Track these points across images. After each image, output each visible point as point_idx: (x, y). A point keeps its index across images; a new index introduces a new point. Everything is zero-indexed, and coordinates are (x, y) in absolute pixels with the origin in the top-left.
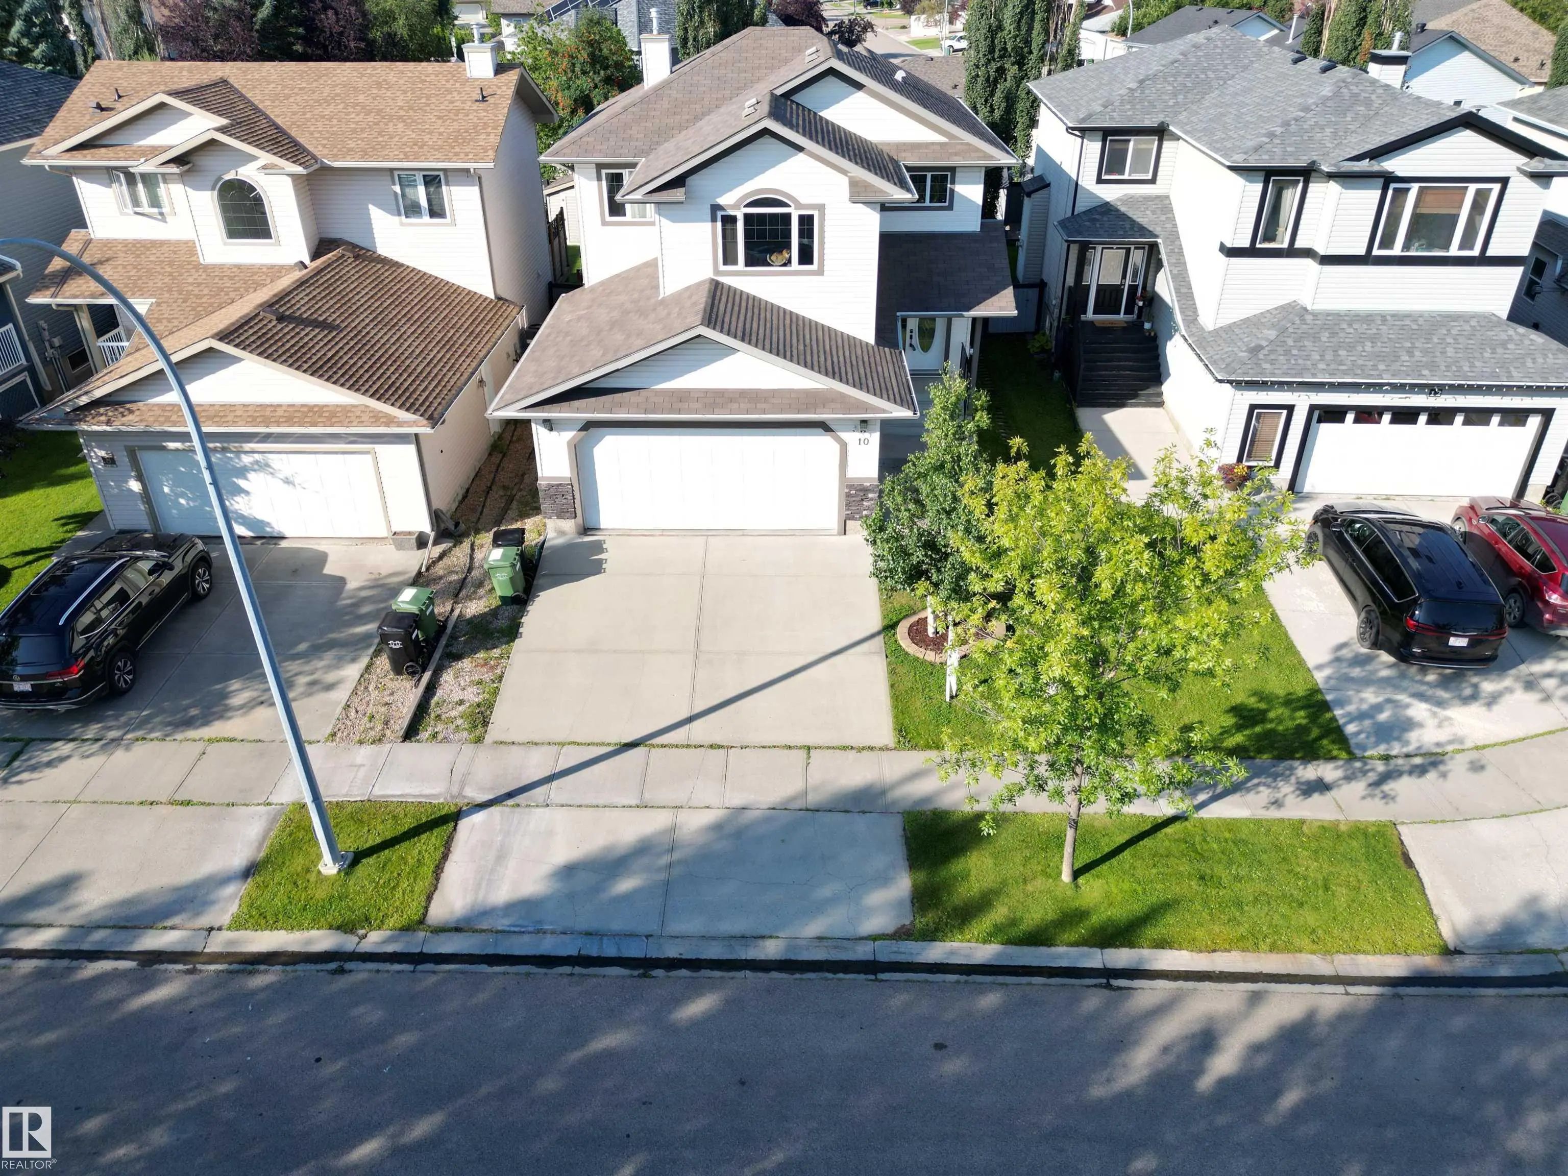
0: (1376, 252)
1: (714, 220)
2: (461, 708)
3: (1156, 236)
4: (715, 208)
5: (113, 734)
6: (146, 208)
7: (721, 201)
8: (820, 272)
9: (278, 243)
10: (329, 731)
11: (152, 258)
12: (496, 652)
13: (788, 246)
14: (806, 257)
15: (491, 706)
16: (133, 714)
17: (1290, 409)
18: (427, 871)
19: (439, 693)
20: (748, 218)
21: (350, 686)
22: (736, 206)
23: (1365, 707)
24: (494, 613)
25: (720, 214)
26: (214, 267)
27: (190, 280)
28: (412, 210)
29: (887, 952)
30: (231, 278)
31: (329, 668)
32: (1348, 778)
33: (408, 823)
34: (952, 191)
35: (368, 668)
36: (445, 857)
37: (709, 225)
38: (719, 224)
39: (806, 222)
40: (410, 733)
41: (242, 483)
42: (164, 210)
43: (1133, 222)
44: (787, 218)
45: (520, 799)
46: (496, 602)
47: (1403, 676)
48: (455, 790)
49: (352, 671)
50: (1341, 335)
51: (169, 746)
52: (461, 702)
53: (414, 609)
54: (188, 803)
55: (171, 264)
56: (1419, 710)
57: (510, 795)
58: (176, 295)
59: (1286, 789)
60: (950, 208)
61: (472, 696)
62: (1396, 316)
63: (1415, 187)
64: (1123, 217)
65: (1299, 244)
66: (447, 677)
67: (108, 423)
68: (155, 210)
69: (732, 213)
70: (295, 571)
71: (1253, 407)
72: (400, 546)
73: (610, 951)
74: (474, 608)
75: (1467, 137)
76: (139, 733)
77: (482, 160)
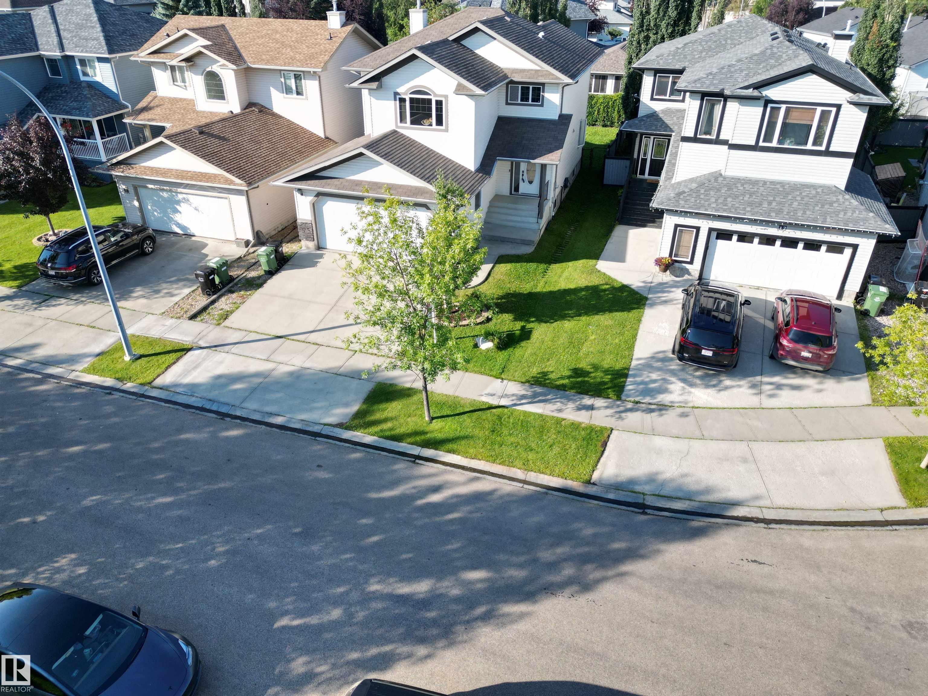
0: (761, 144)
1: (395, 100)
2: (220, 311)
3: (673, 131)
4: (396, 94)
5: (83, 299)
6: (179, 83)
7: (399, 90)
8: (446, 130)
9: (228, 102)
10: (163, 311)
11: (178, 106)
12: (250, 292)
13: (430, 116)
14: (439, 122)
15: (232, 313)
16: (94, 293)
17: (698, 229)
18: (164, 366)
19: (216, 304)
20: (411, 100)
21: (182, 296)
22: (405, 93)
23: (647, 379)
24: (259, 277)
25: (398, 97)
26: (201, 112)
27: (189, 117)
28: (288, 90)
29: (327, 431)
30: (206, 117)
31: (177, 289)
32: (607, 407)
33: (169, 348)
34: (543, 96)
35: (193, 291)
36: (174, 363)
37: (393, 102)
38: (398, 102)
39: (439, 103)
40: (193, 317)
41: (178, 207)
42: (186, 84)
43: (664, 122)
44: (430, 101)
45: (219, 349)
46: (263, 273)
47: (683, 370)
48: (195, 341)
49: (187, 291)
50: (734, 190)
51: (101, 306)
52: (222, 309)
53: (214, 266)
54: (94, 327)
55: (184, 109)
56: (676, 386)
58: (181, 123)
59: (571, 405)
60: (542, 105)
61: (227, 308)
62: (772, 183)
63: (783, 107)
64: (660, 120)
65: (722, 137)
66: (223, 299)
67: (123, 172)
68: (183, 84)
69: (403, 97)
70: (190, 250)
71: (676, 226)
72: (238, 245)
73: (214, 408)
74: (252, 274)
75: (813, 79)
76: (92, 300)
77: (317, 67)
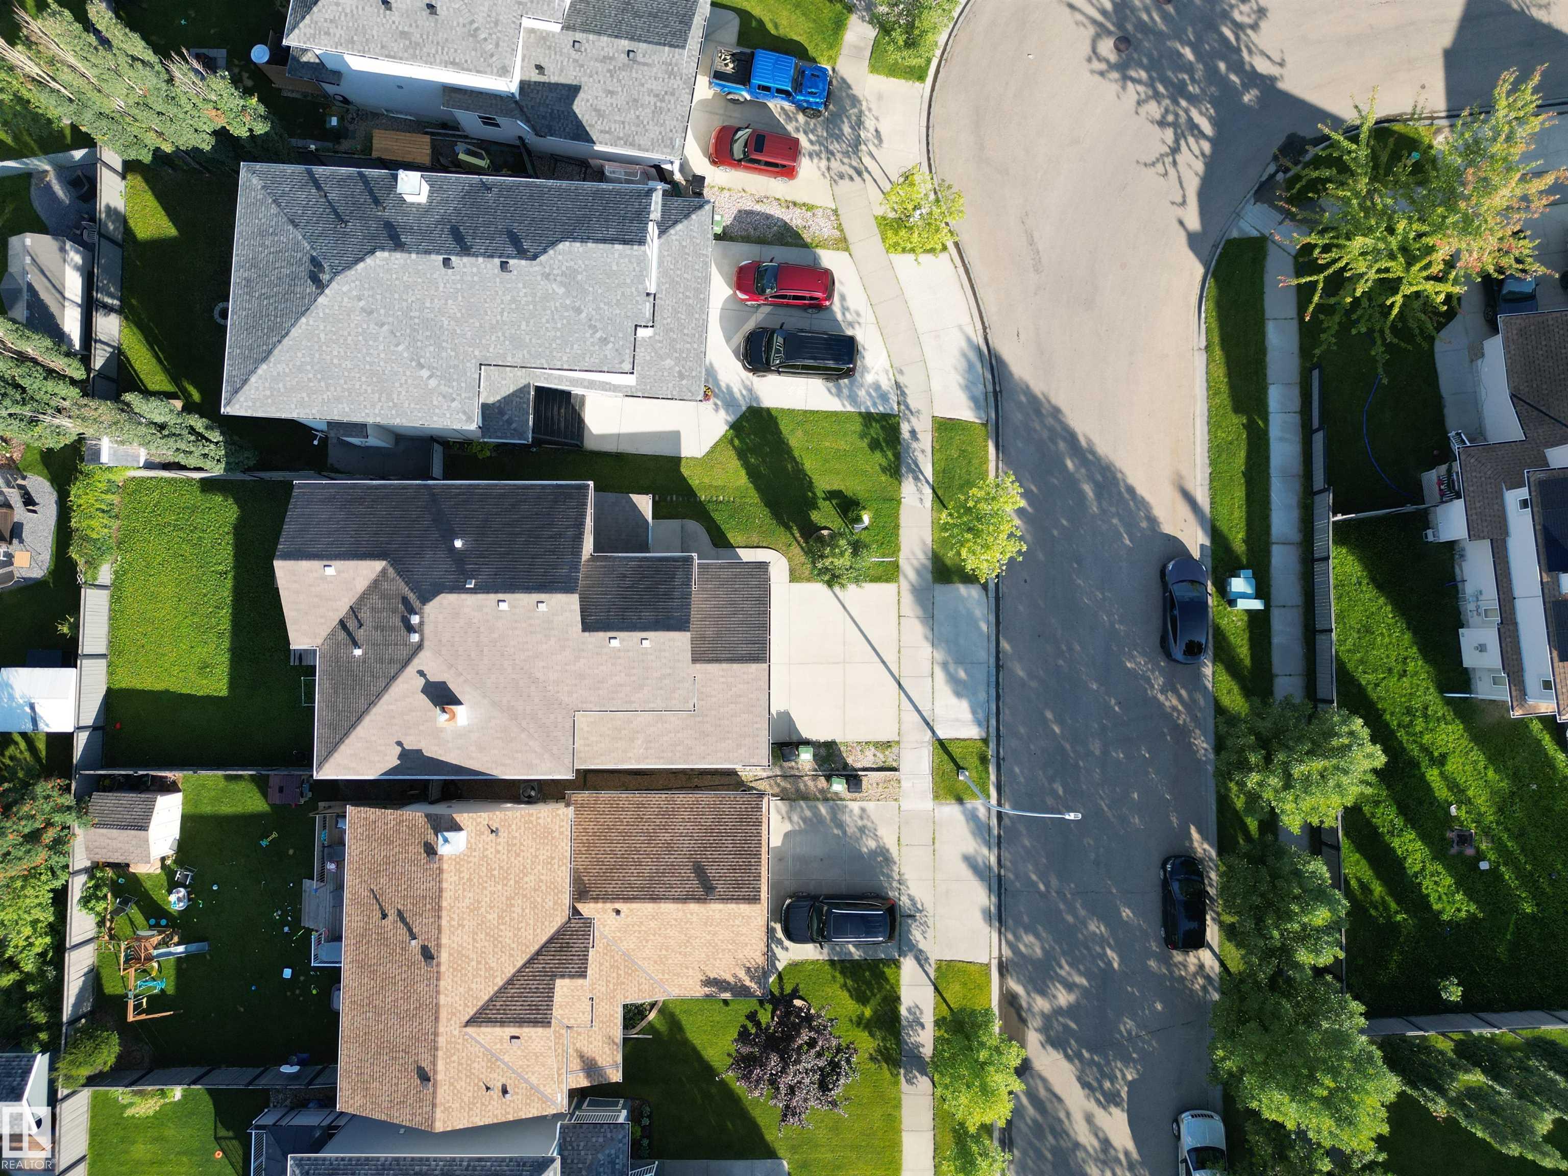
2: (878, 754)
5: (895, 884)
10: (892, 802)
12: (843, 748)
15: (877, 743)
18: (964, 744)
19: (870, 765)
21: (864, 804)
23: (868, 399)
24: (815, 755)
29: (992, 593)
31: (852, 815)
32: (909, 421)
33: (944, 757)
36: (959, 740)
40: (894, 769)
45: (930, 721)
48: (925, 744)
49: (854, 806)
52: (875, 755)
54: (934, 838)
56: (869, 378)
57: (928, 724)
59: (914, 445)
61: (870, 752)
66: (858, 765)
74: (811, 766)
76: (895, 875)
